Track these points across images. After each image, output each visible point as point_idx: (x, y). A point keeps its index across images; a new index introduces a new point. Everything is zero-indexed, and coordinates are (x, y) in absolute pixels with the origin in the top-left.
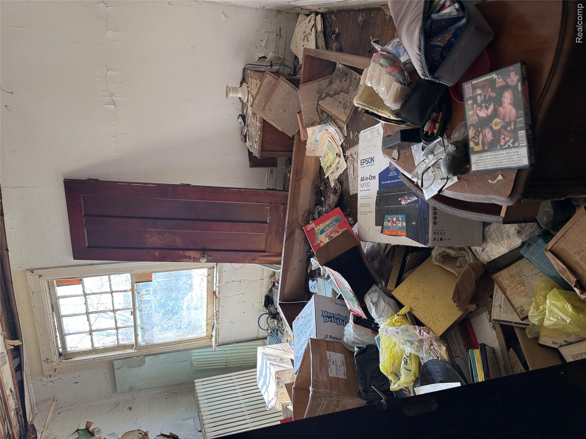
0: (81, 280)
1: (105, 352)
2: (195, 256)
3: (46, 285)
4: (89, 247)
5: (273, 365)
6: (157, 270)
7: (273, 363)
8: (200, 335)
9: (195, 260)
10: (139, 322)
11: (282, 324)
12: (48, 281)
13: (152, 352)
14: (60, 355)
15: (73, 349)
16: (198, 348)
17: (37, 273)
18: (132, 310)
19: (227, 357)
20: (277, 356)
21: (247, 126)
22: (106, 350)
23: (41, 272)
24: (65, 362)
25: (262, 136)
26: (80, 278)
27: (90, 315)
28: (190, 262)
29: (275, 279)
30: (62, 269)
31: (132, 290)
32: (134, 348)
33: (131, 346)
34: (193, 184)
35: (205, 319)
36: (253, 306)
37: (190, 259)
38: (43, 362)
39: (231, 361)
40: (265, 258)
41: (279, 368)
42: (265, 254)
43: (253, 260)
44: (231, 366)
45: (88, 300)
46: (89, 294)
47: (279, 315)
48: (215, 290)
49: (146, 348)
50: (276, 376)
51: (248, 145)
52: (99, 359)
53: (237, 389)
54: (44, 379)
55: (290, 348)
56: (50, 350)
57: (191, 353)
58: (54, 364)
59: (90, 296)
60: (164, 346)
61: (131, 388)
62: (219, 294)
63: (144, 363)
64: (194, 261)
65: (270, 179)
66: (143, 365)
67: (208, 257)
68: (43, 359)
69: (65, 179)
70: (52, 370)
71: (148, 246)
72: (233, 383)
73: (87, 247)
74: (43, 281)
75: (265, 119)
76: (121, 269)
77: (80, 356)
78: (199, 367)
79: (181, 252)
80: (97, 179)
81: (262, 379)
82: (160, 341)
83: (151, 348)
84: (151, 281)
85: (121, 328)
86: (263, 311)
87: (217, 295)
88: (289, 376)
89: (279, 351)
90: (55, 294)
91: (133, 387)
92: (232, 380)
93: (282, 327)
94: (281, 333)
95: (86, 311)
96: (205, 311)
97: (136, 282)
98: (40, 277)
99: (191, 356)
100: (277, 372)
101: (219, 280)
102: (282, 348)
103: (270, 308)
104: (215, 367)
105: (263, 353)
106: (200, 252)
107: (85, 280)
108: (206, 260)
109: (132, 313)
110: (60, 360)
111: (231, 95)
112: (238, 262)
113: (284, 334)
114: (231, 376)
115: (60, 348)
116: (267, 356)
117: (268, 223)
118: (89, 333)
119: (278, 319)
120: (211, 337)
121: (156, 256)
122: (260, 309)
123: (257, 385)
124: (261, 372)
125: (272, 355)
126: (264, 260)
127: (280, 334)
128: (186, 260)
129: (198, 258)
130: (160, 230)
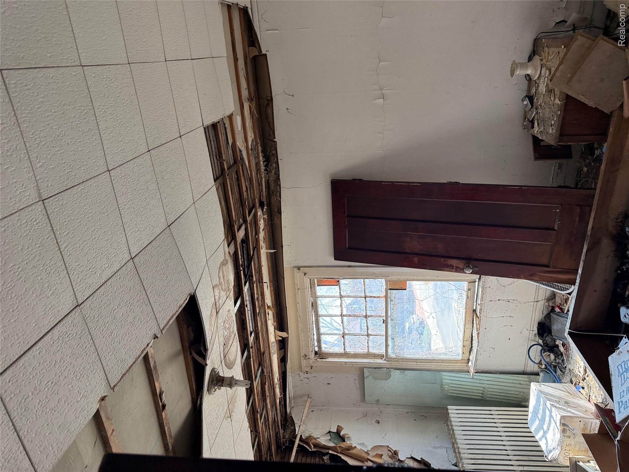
0: (338, 281)
1: (356, 358)
2: (458, 266)
3: (309, 284)
4: (349, 248)
5: (556, 407)
6: (413, 278)
7: (556, 405)
8: (454, 357)
9: (458, 270)
10: (390, 333)
11: (563, 360)
12: (310, 279)
13: (402, 366)
14: (316, 353)
15: (327, 350)
16: (452, 371)
17: (302, 271)
18: (384, 318)
19: (484, 388)
20: (560, 398)
21: (537, 109)
22: (356, 356)
23: (306, 270)
24: (320, 361)
25: (563, 117)
26: (338, 280)
27: (344, 317)
28: (452, 272)
29: (554, 303)
30: (324, 268)
31: (386, 297)
32: (384, 359)
33: (381, 357)
34: (461, 182)
35: (462, 340)
36: (521, 332)
37: (452, 269)
38: (302, 358)
39: (489, 393)
40: (548, 275)
41: (565, 412)
42: (548, 269)
43: (532, 275)
44: (487, 399)
45: (343, 302)
46: (345, 297)
47: (558, 348)
48: (475, 308)
49: (396, 361)
50: (562, 422)
51: (536, 132)
52: (350, 364)
53: (499, 427)
54: (302, 374)
55: (576, 392)
56: (309, 347)
57: (442, 375)
58: (311, 362)
59: (345, 299)
60: (414, 362)
61: (378, 401)
62: (480, 313)
63: (390, 378)
64: (456, 271)
65: (557, 176)
66: (388, 379)
67: (473, 267)
68: (302, 354)
69: (332, 179)
70: (309, 367)
71: (407, 251)
72: (493, 419)
73: (348, 249)
74: (307, 279)
75: (569, 94)
76: (377, 273)
77: (333, 357)
78: (450, 393)
79: (442, 259)
80: (361, 179)
81: (537, 422)
82: (411, 356)
83: (402, 362)
84: (405, 289)
85: (372, 335)
86: (534, 341)
87: (478, 314)
88: (579, 425)
89: (562, 392)
90: (315, 293)
91: (380, 400)
92: (492, 415)
93: (562, 364)
94: (561, 371)
95: (340, 314)
96: (462, 330)
97: (391, 289)
98: (305, 275)
99: (442, 379)
100: (563, 417)
101: (482, 297)
102: (565, 389)
103: (546, 339)
104: (469, 396)
105: (540, 391)
106: (464, 261)
107: (342, 282)
108: (471, 271)
109: (384, 321)
110: (316, 358)
111: (518, 72)
112: (511, 277)
113: (566, 373)
114: (490, 410)
115: (316, 347)
116: (545, 395)
117: (555, 230)
118: (342, 336)
119: (556, 354)
120: (467, 361)
121: (415, 262)
122: (530, 338)
123: (529, 428)
124: (535, 412)
125: (551, 395)
126: (547, 277)
127: (559, 372)
128: (448, 269)
129: (462, 267)
130: (422, 234)
